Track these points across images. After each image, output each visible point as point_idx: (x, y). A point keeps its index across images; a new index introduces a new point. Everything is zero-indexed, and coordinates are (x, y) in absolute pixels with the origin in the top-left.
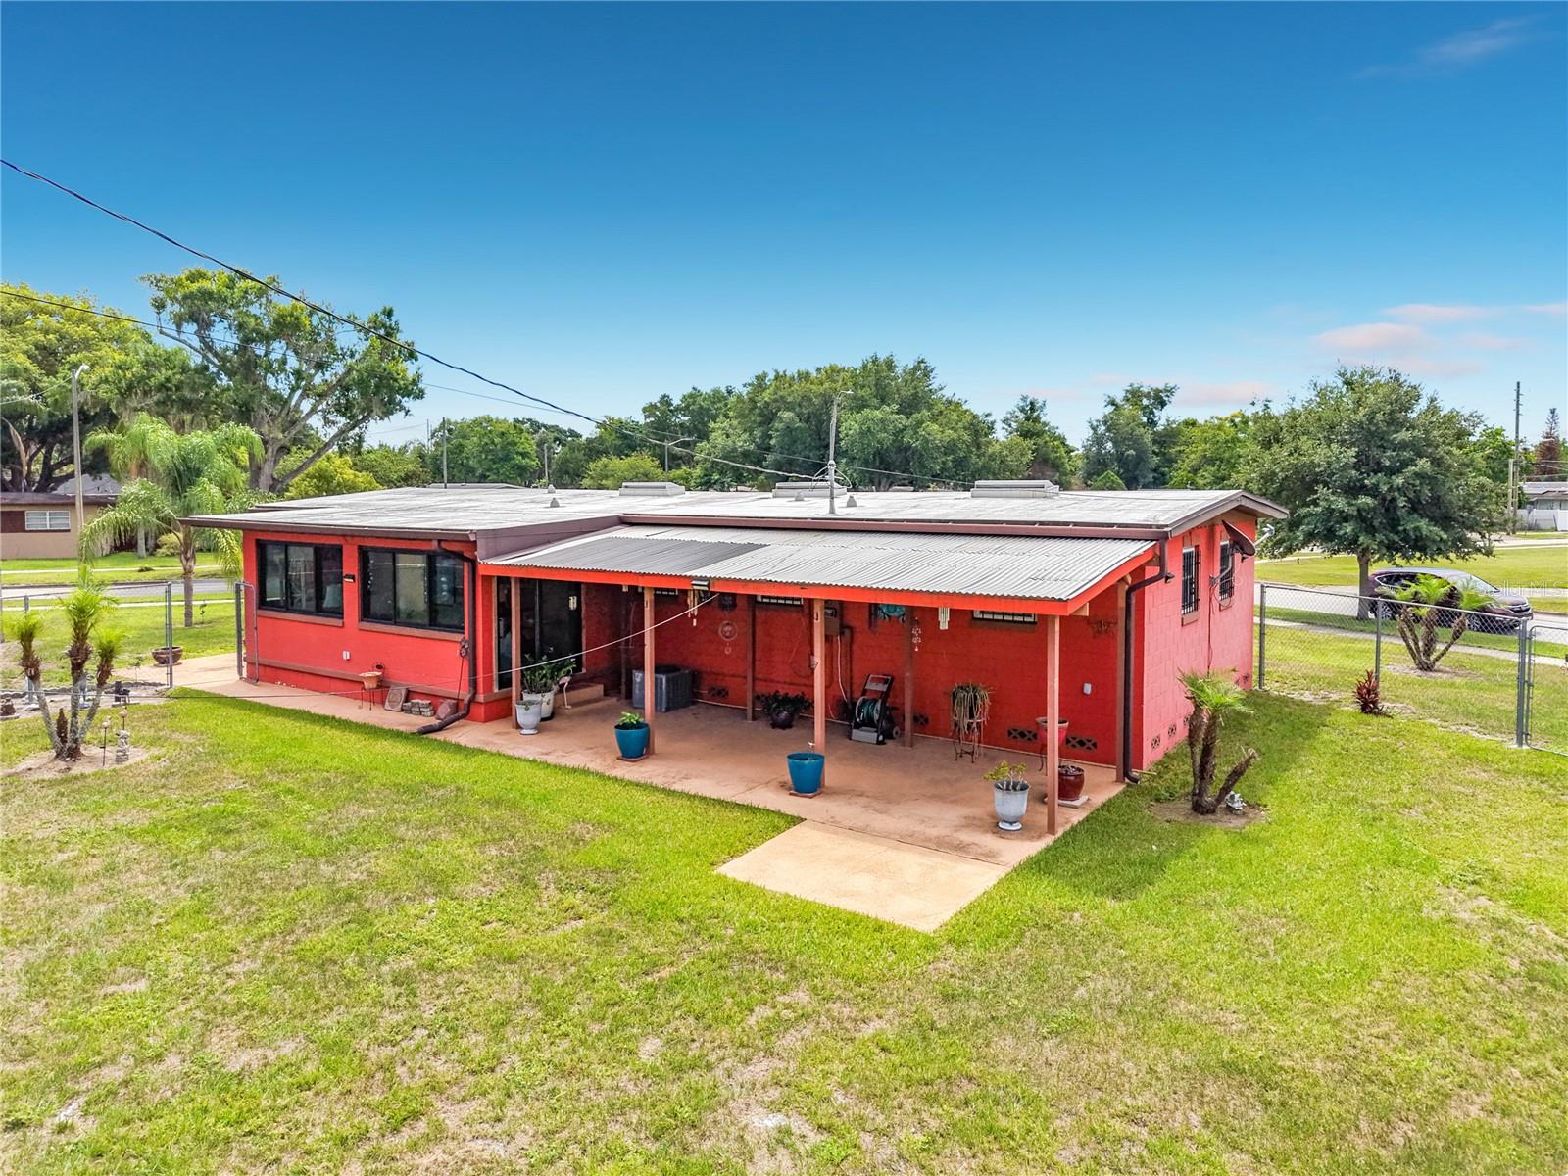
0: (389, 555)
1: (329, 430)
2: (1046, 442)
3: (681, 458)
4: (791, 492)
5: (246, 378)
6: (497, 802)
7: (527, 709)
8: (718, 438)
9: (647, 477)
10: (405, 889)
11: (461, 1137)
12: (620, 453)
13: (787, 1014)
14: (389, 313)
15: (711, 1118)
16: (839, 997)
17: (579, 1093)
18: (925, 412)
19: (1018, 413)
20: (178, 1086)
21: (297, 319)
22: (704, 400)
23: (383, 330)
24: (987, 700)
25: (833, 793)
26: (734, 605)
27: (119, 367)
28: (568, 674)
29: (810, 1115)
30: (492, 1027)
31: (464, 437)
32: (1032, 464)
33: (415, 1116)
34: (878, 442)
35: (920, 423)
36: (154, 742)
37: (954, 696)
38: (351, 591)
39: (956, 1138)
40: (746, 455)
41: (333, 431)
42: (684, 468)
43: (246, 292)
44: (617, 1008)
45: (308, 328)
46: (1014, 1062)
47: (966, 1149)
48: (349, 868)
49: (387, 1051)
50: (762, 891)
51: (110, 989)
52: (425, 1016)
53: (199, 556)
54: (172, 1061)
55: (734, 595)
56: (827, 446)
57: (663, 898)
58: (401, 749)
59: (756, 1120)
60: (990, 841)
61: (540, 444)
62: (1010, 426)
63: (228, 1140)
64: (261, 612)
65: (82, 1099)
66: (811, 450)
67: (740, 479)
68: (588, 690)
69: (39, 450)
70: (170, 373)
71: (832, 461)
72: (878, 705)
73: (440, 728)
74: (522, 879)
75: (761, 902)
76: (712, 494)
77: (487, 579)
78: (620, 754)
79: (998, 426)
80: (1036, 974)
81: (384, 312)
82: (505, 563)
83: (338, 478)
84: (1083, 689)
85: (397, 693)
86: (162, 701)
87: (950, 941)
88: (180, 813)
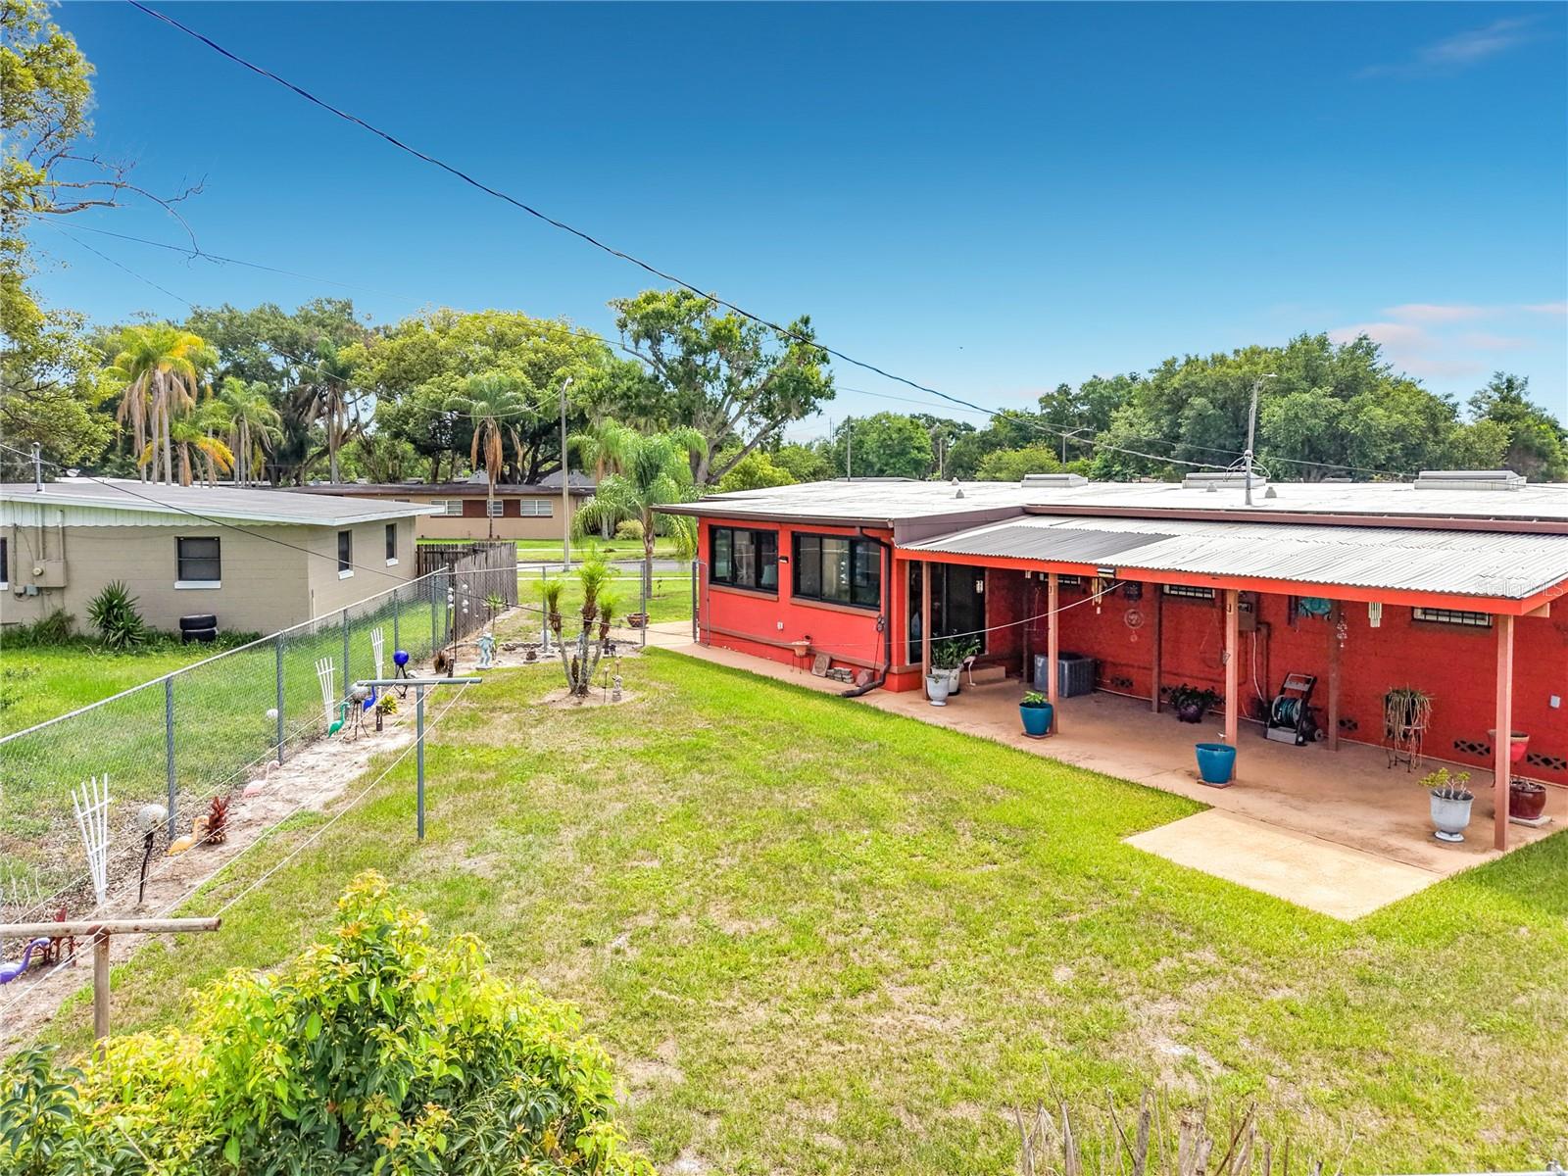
0: (818, 540)
1: (753, 430)
2: (1528, 426)
3: (1078, 449)
4: (1203, 483)
5: (688, 386)
6: (915, 760)
7: (937, 682)
8: (1120, 428)
9: (1042, 469)
10: (846, 819)
11: (905, 1010)
12: (1015, 445)
13: (1192, 968)
14: (806, 321)
15: (1121, 1036)
16: (1247, 963)
17: (1001, 995)
18: (1368, 395)
19: (1490, 392)
20: (691, 937)
21: (730, 331)
22: (1105, 387)
23: (801, 336)
24: (1428, 707)
25: (1244, 786)
26: (1140, 595)
27: (593, 380)
28: (973, 654)
29: (1217, 1054)
30: (925, 936)
31: (865, 433)
32: (1508, 452)
33: (868, 989)
34: (1308, 429)
35: (1359, 408)
36: (638, 687)
37: (1388, 700)
38: (785, 569)
39: (1367, 1098)
40: (1151, 445)
41: (756, 431)
42: (1082, 459)
43: (690, 310)
44: (1032, 938)
45: (739, 339)
46: (1436, 1048)
47: (1376, 1109)
48: (797, 797)
49: (841, 939)
50: (1169, 864)
51: (635, 863)
52: (870, 918)
53: (657, 540)
54: (684, 920)
55: (1140, 584)
56: (1246, 434)
57: (1072, 856)
58: (830, 708)
59: (1163, 1047)
60: (1423, 848)
61: (935, 438)
62: (1480, 408)
63: (730, 980)
64: (713, 587)
65: (628, 935)
66: (1225, 439)
67: (1143, 471)
68: (992, 670)
69: (529, 449)
70: (631, 383)
71: (1249, 451)
72: (1299, 705)
73: (860, 694)
74: (942, 824)
75: (1168, 872)
76: (1111, 485)
77: (901, 562)
78: (1025, 731)
79: (1463, 409)
80: (1468, 977)
81: (801, 321)
82: (918, 548)
83: (760, 473)
84: (1549, 701)
85: (823, 661)
86: (638, 656)
87: (1370, 932)
88: (665, 742)
